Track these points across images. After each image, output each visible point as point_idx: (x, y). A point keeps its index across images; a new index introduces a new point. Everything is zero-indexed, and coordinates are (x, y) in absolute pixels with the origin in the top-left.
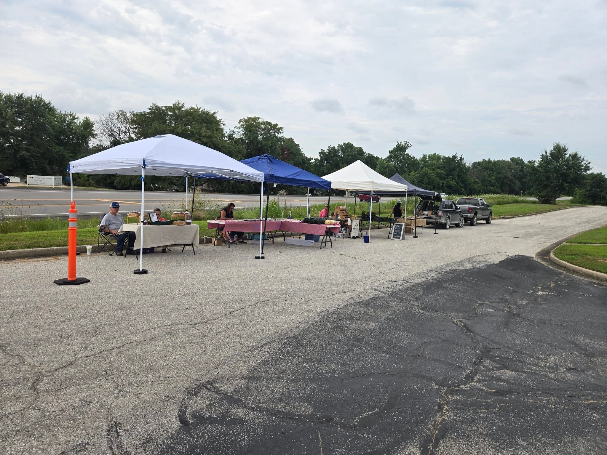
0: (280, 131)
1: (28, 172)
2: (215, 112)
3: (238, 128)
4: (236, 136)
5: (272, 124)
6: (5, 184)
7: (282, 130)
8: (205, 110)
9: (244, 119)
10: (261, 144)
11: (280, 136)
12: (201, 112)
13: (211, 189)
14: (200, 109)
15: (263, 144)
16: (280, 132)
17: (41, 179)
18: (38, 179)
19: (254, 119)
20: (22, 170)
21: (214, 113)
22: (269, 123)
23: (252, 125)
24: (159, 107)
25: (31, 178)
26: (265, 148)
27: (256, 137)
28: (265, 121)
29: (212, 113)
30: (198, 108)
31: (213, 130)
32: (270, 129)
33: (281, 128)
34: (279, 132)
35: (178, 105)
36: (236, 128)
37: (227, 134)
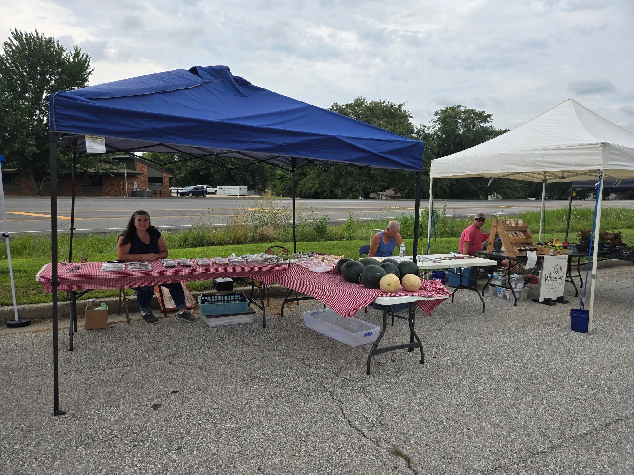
0: (488, 119)
1: (233, 184)
2: (402, 104)
3: (434, 121)
4: (431, 131)
5: (477, 111)
6: (205, 195)
7: (490, 118)
8: (389, 103)
9: (442, 110)
10: (460, 138)
11: (487, 125)
12: (385, 105)
13: (400, 195)
14: (384, 102)
15: (463, 137)
16: (488, 121)
17: (229, 190)
18: (225, 190)
19: (453, 109)
20: (228, 182)
21: (400, 106)
22: (473, 111)
23: (450, 116)
24: (340, 107)
25: (220, 188)
26: (466, 142)
27: (454, 130)
28: (467, 109)
29: (397, 105)
30: (382, 101)
31: (395, 125)
32: (474, 119)
33: (489, 116)
34: (486, 121)
35: (360, 101)
36: (431, 123)
37: (416, 131)
